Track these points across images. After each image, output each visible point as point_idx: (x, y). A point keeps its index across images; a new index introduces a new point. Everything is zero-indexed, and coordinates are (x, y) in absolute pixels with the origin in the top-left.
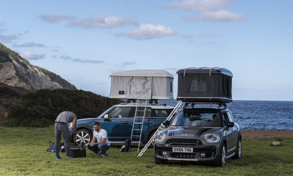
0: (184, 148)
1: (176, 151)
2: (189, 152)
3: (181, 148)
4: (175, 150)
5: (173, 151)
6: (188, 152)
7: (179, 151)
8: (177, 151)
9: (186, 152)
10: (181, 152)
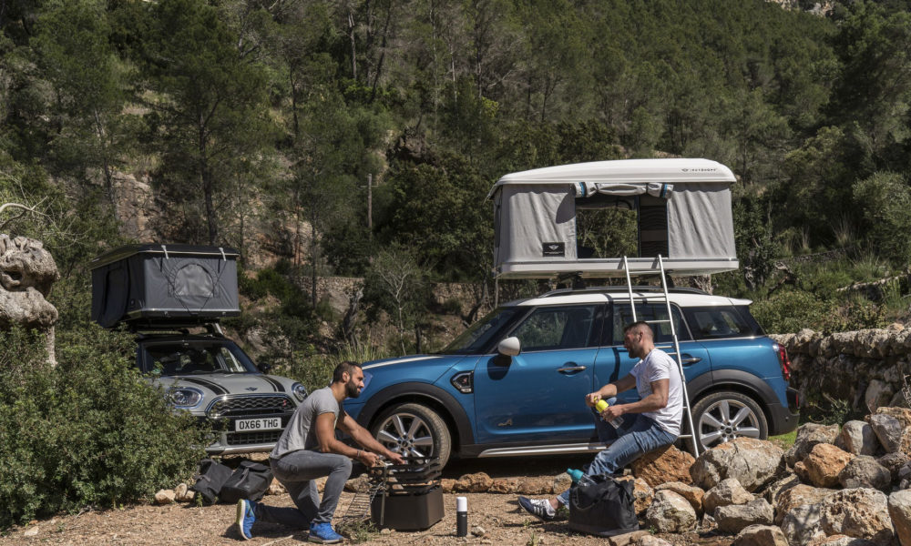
0: (261, 420)
1: (244, 430)
2: (274, 428)
3: (255, 420)
4: (240, 426)
5: (238, 429)
6: (271, 428)
7: (251, 429)
8: (247, 429)
9: (267, 428)
10: (255, 429)
